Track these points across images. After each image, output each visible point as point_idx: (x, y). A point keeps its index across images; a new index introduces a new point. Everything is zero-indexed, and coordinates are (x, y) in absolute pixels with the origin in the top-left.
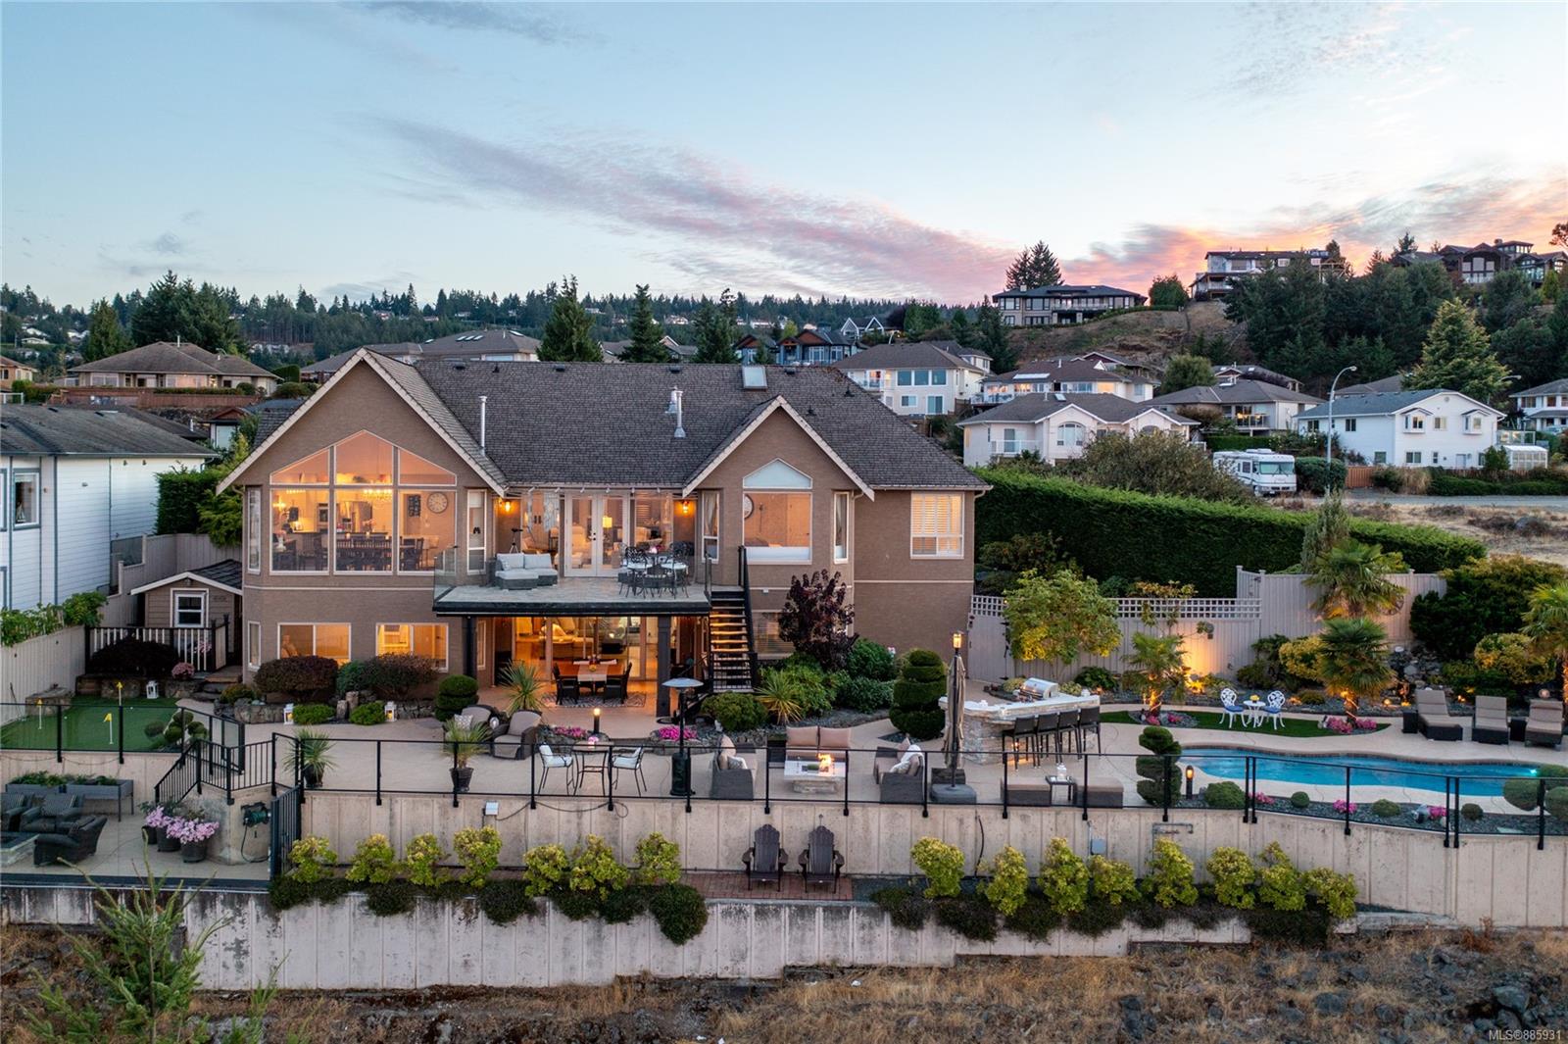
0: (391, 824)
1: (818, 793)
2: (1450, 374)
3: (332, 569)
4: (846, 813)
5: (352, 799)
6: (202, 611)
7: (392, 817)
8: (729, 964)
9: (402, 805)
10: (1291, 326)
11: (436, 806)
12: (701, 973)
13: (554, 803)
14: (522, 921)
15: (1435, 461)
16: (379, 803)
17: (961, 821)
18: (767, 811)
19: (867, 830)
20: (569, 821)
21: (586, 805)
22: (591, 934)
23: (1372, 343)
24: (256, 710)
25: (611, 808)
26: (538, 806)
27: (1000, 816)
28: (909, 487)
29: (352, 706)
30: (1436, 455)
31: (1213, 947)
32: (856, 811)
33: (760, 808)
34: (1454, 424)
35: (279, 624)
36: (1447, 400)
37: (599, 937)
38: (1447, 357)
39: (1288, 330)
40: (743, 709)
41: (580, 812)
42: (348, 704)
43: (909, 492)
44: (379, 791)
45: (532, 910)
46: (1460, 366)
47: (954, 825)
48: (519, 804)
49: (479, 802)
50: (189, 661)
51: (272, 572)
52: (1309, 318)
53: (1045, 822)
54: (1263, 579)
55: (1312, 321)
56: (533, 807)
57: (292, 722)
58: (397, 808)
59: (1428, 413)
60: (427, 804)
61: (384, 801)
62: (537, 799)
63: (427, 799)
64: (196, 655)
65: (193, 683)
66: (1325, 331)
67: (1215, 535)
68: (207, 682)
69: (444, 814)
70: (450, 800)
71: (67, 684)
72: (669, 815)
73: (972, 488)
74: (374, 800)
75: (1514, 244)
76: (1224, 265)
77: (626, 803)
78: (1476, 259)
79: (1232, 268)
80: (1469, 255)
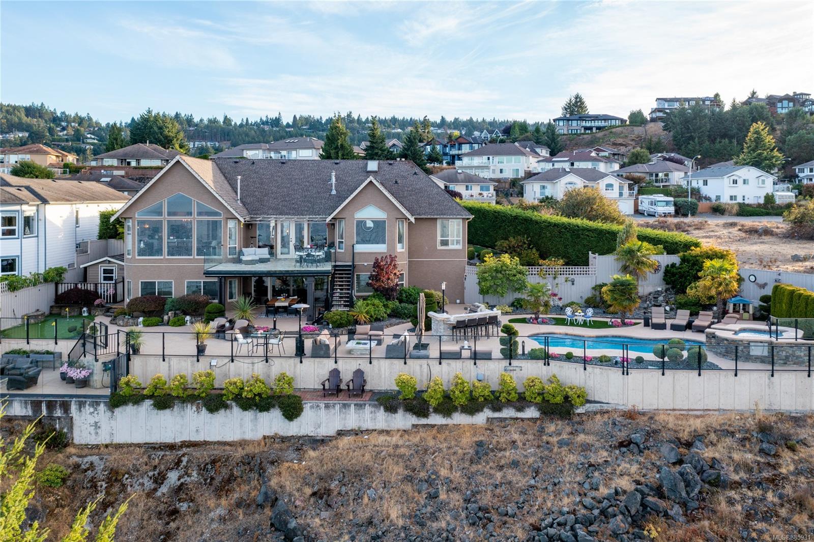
0: (169, 370)
1: (361, 354)
2: (756, 158)
3: (165, 257)
4: (371, 363)
5: (152, 359)
6: (114, 275)
7: (169, 367)
8: (313, 429)
9: (174, 361)
10: (693, 134)
11: (189, 362)
12: (301, 434)
13: (241, 360)
14: (222, 411)
15: (744, 200)
16: (164, 360)
18: (336, 362)
19: (380, 370)
20: (248, 368)
21: (256, 360)
22: (253, 417)
23: (731, 142)
24: (126, 320)
25: (267, 362)
26: (235, 361)
27: (438, 363)
28: (435, 217)
29: (171, 318)
30: (744, 197)
31: (522, 419)
32: (374, 362)
33: (332, 361)
34: (753, 182)
35: (140, 282)
36: (749, 171)
37: (256, 419)
38: (754, 150)
39: (691, 136)
40: (341, 318)
41: (253, 363)
42: (169, 317)
43: (437, 219)
44: (163, 355)
45: (226, 407)
46: (760, 154)
47: (418, 368)
48: (227, 360)
49: (208, 359)
50: (104, 298)
51: (137, 257)
52: (701, 130)
53: (458, 367)
54: (597, 258)
55: (703, 132)
56: (233, 361)
57: (142, 325)
58: (172, 363)
59: (740, 177)
60: (185, 361)
61: (166, 359)
62: (234, 358)
63: (185, 358)
64: (107, 296)
65: (104, 308)
66: (709, 136)
67: (592, 237)
68: (111, 308)
69: (193, 365)
70: (195, 359)
71: (45, 309)
72: (293, 365)
73: (464, 217)
74: (162, 359)
75: (802, 94)
76: (664, 104)
77: (274, 359)
78: (784, 101)
79: (668, 106)
80: (781, 99)
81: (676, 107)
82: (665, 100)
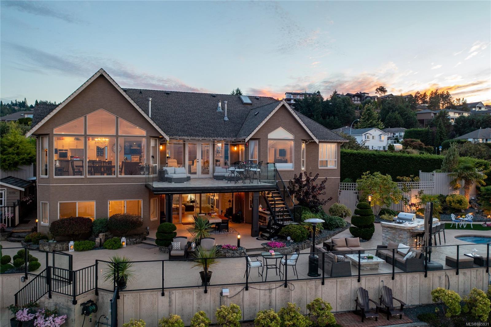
0: (170, 306)
1: (371, 269)
3: (85, 175)
4: (393, 278)
5: (148, 294)
6: (3, 199)
7: (170, 302)
9: (176, 295)
11: (195, 294)
13: (257, 286)
16: (163, 294)
18: (359, 281)
20: (265, 295)
21: (273, 285)
24: (53, 245)
25: (286, 286)
26: (250, 289)
27: (455, 273)
29: (102, 240)
30: (373, 147)
32: (397, 277)
33: (355, 280)
34: (377, 138)
35: (59, 202)
36: (375, 131)
41: (270, 290)
43: (318, 143)
44: (163, 288)
47: (437, 279)
48: (240, 288)
49: (218, 289)
51: (55, 177)
56: (247, 289)
57: (73, 250)
58: (173, 297)
60: (190, 293)
61: (166, 293)
62: (249, 285)
63: (190, 290)
65: (7, 233)
68: (13, 232)
69: (199, 297)
70: (202, 290)
72: (314, 287)
74: (160, 293)
75: (365, 93)
76: (291, 96)
77: (293, 283)
78: (355, 97)
79: (293, 97)
80: (354, 96)
81: (297, 98)
82: (291, 94)
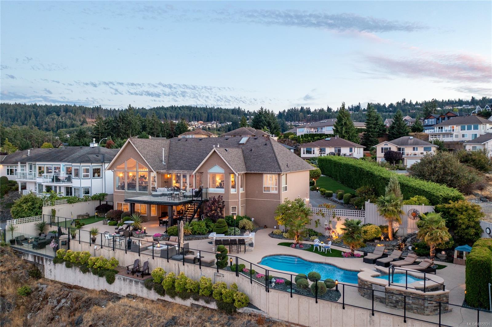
0: (82, 248)
5: (76, 242)
8: (119, 291)
12: (114, 292)
16: (80, 243)
17: (175, 265)
18: (140, 256)
20: (107, 253)
21: (110, 249)
25: (114, 250)
26: (103, 248)
27: (183, 265)
31: (208, 309)
32: (155, 258)
35: (117, 202)
48: (100, 247)
51: (115, 190)
58: (82, 245)
60: (86, 245)
69: (88, 248)
70: (90, 244)
